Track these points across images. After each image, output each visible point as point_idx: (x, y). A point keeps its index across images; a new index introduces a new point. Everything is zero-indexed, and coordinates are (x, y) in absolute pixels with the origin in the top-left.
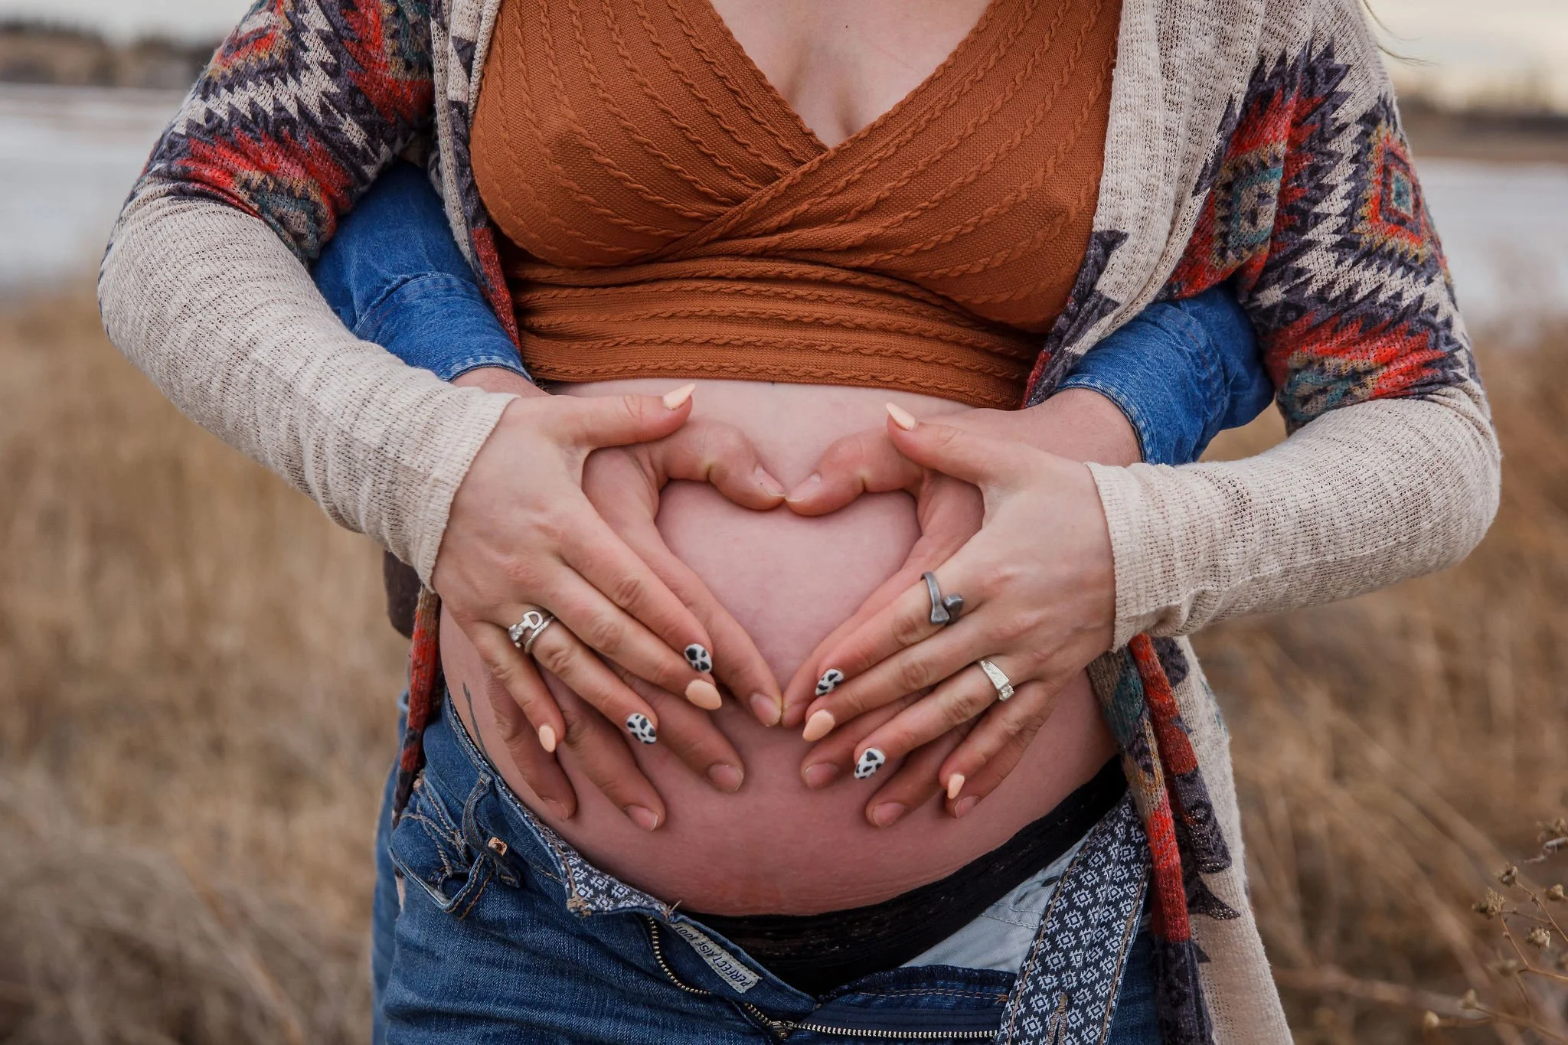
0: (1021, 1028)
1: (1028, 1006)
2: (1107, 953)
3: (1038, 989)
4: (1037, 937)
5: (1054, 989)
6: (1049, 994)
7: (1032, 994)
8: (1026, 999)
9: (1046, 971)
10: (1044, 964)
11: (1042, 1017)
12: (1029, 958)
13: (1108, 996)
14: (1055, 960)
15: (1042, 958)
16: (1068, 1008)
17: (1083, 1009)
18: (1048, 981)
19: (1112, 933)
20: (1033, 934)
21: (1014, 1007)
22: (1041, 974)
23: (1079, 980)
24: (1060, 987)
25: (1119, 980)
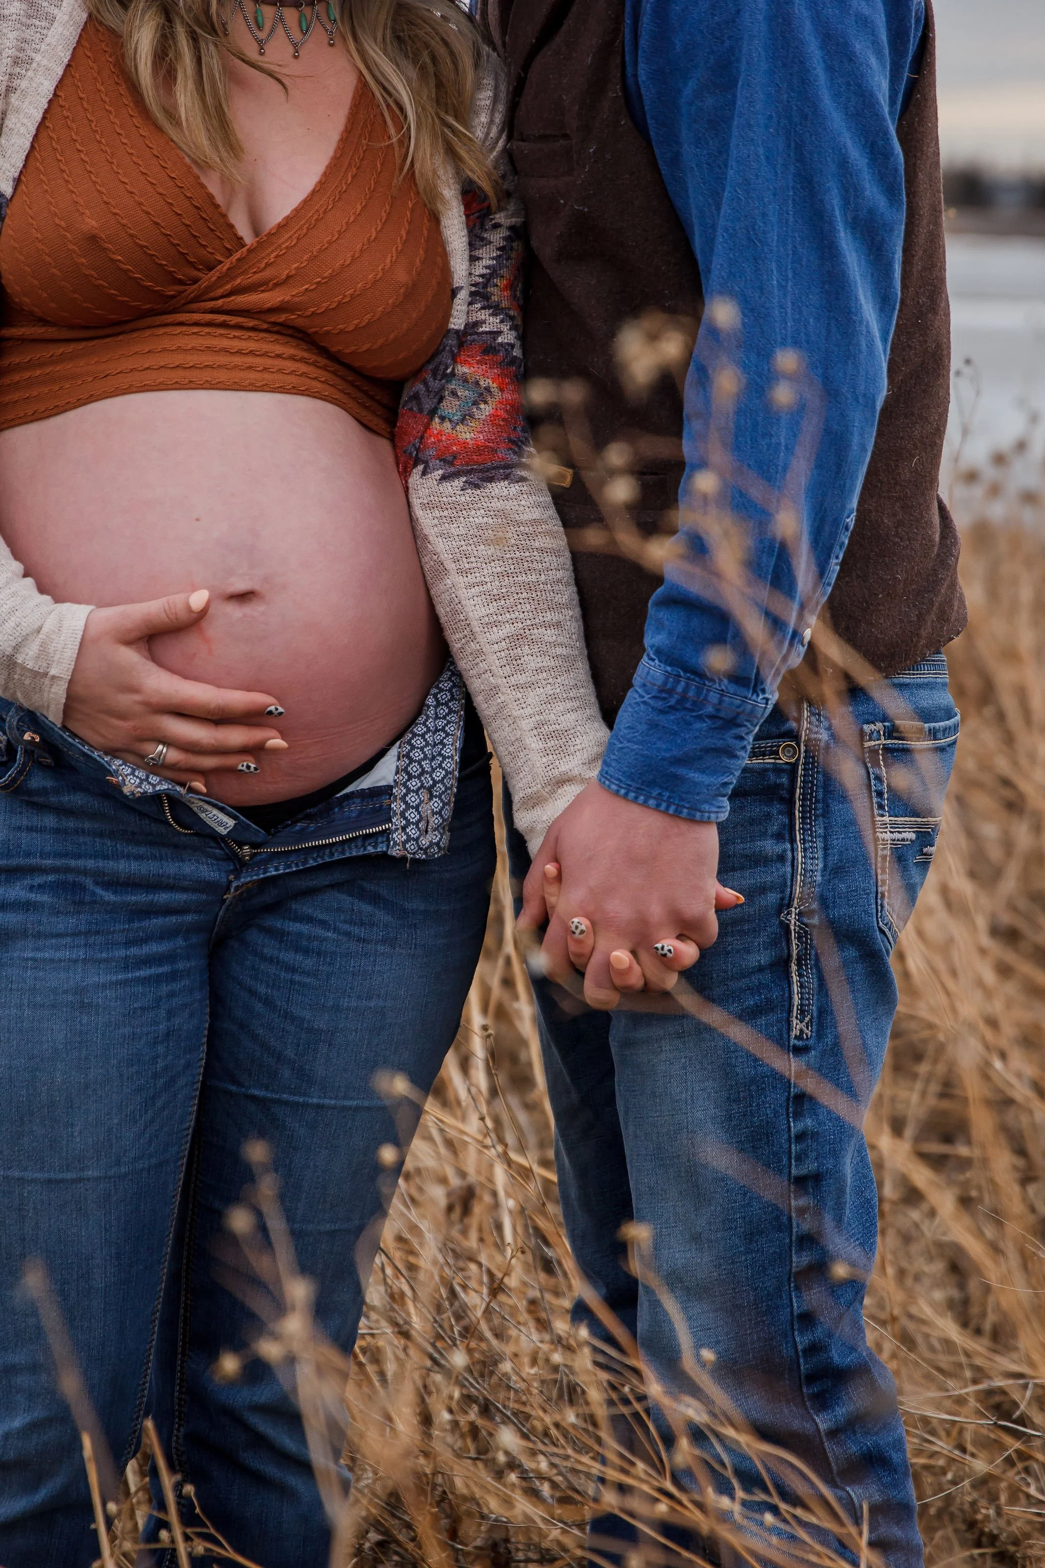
0: (405, 818)
1: (406, 803)
2: (444, 758)
3: (409, 791)
4: (399, 759)
5: (419, 788)
6: (417, 792)
7: (406, 795)
8: (403, 799)
9: (410, 777)
10: (408, 773)
11: (417, 808)
12: (397, 773)
13: (452, 785)
14: (414, 769)
15: (405, 770)
16: (430, 799)
17: (440, 797)
18: (414, 784)
19: (444, 745)
20: (396, 758)
21: (397, 806)
22: (408, 780)
23: (433, 779)
24: (422, 786)
25: (456, 773)
